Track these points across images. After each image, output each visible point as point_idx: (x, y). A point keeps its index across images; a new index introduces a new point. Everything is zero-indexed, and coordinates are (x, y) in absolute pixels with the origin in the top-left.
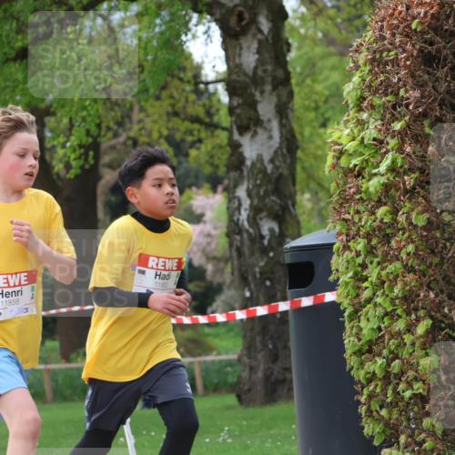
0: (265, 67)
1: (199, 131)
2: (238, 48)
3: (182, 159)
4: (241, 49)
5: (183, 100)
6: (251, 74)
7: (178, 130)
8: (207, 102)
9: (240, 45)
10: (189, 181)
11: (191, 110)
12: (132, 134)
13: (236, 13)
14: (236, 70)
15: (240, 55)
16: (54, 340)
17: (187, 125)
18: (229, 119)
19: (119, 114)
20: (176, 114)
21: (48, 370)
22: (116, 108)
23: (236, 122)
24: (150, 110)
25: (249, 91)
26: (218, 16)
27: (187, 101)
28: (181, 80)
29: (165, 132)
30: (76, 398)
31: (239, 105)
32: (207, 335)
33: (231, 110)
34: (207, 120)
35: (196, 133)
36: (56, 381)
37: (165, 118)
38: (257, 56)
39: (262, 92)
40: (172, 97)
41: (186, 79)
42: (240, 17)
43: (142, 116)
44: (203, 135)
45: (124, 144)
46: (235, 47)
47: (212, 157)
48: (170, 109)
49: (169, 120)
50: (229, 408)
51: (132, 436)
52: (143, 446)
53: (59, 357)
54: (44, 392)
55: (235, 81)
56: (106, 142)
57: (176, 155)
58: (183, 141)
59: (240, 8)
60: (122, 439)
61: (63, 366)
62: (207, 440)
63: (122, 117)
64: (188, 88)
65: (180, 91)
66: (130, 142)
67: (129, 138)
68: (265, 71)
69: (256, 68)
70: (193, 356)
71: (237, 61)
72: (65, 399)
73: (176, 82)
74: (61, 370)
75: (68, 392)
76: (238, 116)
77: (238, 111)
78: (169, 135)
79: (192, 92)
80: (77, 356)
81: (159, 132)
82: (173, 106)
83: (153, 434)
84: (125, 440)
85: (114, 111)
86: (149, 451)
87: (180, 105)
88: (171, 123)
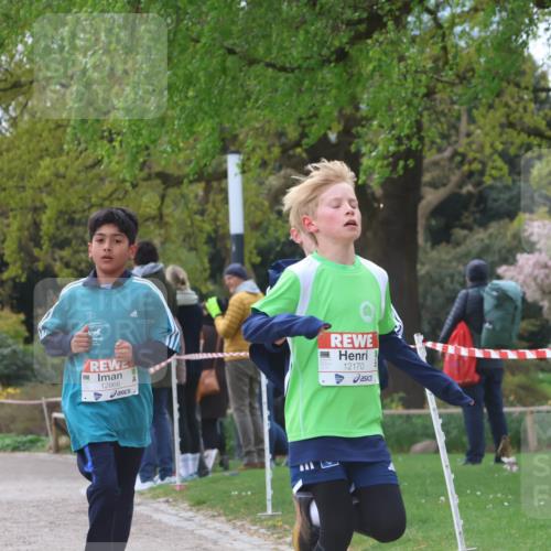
3: (516, 177)
5: (521, 110)
7: (512, 143)
8: (549, 113)
11: (529, 120)
12: (461, 150)
17: (524, 136)
19: (445, 127)
20: (511, 125)
22: (443, 119)
24: (481, 121)
27: (525, 109)
28: (518, 85)
29: (500, 147)
32: (542, 381)
34: (549, 133)
35: (536, 148)
37: (498, 130)
40: (507, 105)
41: (523, 85)
43: (472, 127)
45: (451, 158)
48: (503, 120)
49: (501, 135)
51: (456, 496)
52: (467, 507)
56: (430, 156)
57: (510, 173)
60: (442, 498)
63: (448, 129)
64: (527, 96)
65: (516, 99)
66: (458, 159)
67: (456, 153)
70: (524, 405)
73: (512, 89)
78: (503, 150)
79: (531, 100)
80: (392, 401)
81: (492, 145)
82: (508, 116)
83: (479, 493)
84: (447, 499)
85: (440, 122)
86: (474, 514)
87: (517, 115)
88: (505, 136)
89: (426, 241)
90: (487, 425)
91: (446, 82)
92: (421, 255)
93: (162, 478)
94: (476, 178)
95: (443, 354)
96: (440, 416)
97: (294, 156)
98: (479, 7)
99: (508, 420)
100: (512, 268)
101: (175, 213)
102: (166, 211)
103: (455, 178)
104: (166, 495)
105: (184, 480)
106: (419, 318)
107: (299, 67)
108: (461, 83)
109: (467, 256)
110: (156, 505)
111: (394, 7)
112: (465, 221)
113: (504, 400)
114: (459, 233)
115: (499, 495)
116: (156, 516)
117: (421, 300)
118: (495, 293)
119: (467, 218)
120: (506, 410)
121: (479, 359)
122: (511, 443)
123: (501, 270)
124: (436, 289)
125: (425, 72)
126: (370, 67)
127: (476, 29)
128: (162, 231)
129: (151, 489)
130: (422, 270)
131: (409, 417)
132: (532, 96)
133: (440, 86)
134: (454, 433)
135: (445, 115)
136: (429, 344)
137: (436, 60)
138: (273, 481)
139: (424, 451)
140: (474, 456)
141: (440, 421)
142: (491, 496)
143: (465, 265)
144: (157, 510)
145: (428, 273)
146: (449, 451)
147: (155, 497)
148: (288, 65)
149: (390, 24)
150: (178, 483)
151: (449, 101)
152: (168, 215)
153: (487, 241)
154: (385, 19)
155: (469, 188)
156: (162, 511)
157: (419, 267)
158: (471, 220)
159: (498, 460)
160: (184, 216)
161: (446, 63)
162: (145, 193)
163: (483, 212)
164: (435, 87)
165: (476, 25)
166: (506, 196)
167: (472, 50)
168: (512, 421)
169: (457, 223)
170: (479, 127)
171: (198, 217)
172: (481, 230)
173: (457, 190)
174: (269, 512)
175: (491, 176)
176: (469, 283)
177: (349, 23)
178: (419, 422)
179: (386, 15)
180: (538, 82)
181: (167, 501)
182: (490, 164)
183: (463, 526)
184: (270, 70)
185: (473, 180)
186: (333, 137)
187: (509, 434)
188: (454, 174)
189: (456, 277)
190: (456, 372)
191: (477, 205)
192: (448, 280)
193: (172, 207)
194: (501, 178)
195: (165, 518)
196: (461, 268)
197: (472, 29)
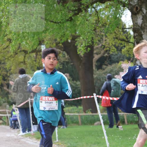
0: (145, 24)
1: (124, 43)
2: (136, 18)
4: (137, 18)
5: (119, 34)
6: (140, 26)
7: (117, 43)
8: (127, 35)
9: (137, 17)
10: (121, 59)
11: (121, 37)
12: (104, 44)
13: (135, 7)
14: (136, 25)
15: (137, 20)
16: (81, 106)
17: (120, 41)
18: (134, 40)
19: (99, 38)
20: (117, 38)
21: (80, 115)
22: (98, 36)
23: (136, 41)
24: (109, 37)
25: (140, 31)
26: (130, 8)
27: (120, 34)
28: (118, 27)
29: (114, 44)
30: (88, 124)
31: (137, 35)
33: (134, 37)
34: (127, 40)
35: (123, 44)
36: (82, 119)
37: (113, 39)
38: (142, 21)
39: (144, 32)
40: (115, 33)
42: (137, 8)
43: (106, 38)
44: (126, 45)
45: (101, 47)
46: (135, 18)
47: (128, 52)
48: (115, 37)
49: (114, 40)
50: (136, 129)
52: (110, 139)
53: (83, 112)
54: (79, 122)
55: (135, 28)
56: (96, 46)
57: (117, 51)
58: (118, 46)
59: (137, 6)
60: (103, 137)
61: (84, 114)
62: (130, 138)
63: (100, 39)
64: (121, 30)
65: (118, 31)
66: (103, 47)
67: (102, 45)
68: (145, 25)
69: (142, 24)
71: (136, 22)
72: (85, 124)
73: (116, 29)
74: (83, 115)
75: (86, 122)
76: (137, 39)
77: (136, 37)
78: (115, 45)
79: (122, 31)
80: (88, 111)
81: (112, 43)
82: (116, 35)
83: (113, 136)
84: (104, 137)
85: (98, 37)
86: (112, 141)
87: (118, 35)
88: (115, 41)
89: (95, 69)
90: (114, 118)
91: (99, 27)
92: (94, 72)
93: (28, 132)
94: (108, 52)
95: (102, 99)
96: (102, 115)
97: (59, 46)
98: (107, 7)
99: (120, 116)
100: (119, 76)
101: (28, 61)
102: (26, 60)
103: (102, 52)
104: (29, 136)
105: (34, 132)
106: (95, 89)
107: (60, 22)
108: (103, 27)
109: (107, 73)
110: (27, 139)
111: (84, 6)
112: (105, 63)
113: (118, 111)
114: (104, 66)
115: (118, 136)
116: (27, 142)
117: (95, 84)
118: (114, 82)
119: (106, 63)
120: (119, 113)
121: (111, 100)
122: (121, 122)
123: (116, 76)
124: (99, 81)
125: (93, 24)
126: (79, 22)
127: (106, 13)
128: (25, 66)
129: (25, 135)
130: (95, 76)
131: (93, 115)
132: (122, 30)
133: (97, 27)
134: (105, 120)
135: (99, 35)
136: (98, 96)
137: (96, 21)
138: (58, 132)
139: (98, 124)
140: (111, 126)
141: (102, 117)
142: (116, 137)
143: (106, 75)
144: (27, 140)
145: (96, 77)
146: (104, 124)
147: (26, 137)
148: (57, 22)
149: (84, 11)
150: (32, 133)
151: (100, 31)
152: (26, 62)
153: (112, 69)
154: (82, 10)
155: (106, 55)
156: (28, 141)
157: (94, 75)
158: (107, 63)
159: (117, 127)
160: (31, 62)
161: (99, 21)
162: (20, 56)
163: (110, 61)
164: (96, 28)
165: (106, 11)
166: (116, 57)
167: (106, 18)
168: (121, 116)
169: (104, 64)
170: (108, 38)
171: (35, 62)
172: (110, 66)
173: (103, 55)
174: (57, 140)
175: (112, 51)
176: (107, 80)
177: (73, 11)
178: (96, 117)
179: (82, 9)
180: (124, 27)
181: (30, 138)
182: (111, 48)
183: (109, 144)
184: (52, 23)
185: (107, 52)
186: (69, 41)
187: (120, 120)
188: (102, 51)
189: (104, 78)
190: (105, 103)
191: (109, 59)
192: (102, 79)
193: (27, 59)
194: (114, 52)
195: (29, 142)
196: (105, 76)
197: (105, 12)
